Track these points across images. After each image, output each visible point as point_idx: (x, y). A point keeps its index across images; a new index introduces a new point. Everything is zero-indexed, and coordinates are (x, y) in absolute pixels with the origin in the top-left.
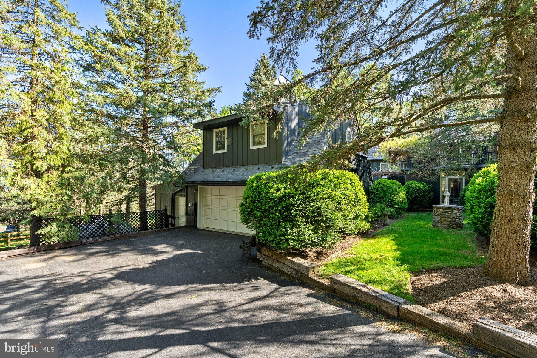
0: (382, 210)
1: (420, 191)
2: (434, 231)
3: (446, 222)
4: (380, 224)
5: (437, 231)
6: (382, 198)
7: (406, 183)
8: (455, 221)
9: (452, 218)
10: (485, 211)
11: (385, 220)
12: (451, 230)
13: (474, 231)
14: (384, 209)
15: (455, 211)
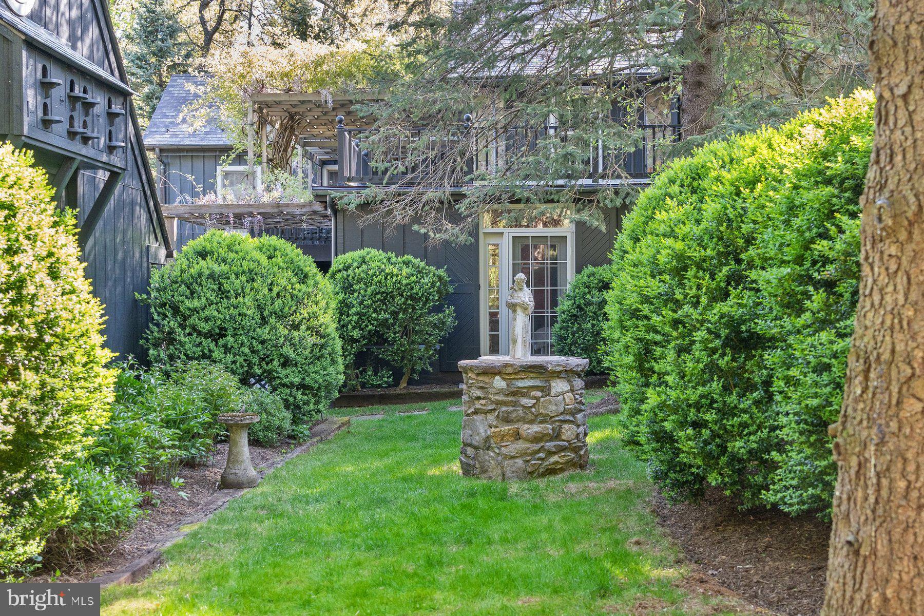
0: (214, 401)
1: (399, 300)
2: (472, 494)
3: (521, 445)
4: (204, 483)
5: (487, 492)
6: (217, 335)
7: (337, 262)
8: (557, 436)
9: (545, 419)
10: (712, 369)
11: (232, 459)
12: (542, 483)
13: (659, 476)
14: (222, 394)
15: (559, 386)
